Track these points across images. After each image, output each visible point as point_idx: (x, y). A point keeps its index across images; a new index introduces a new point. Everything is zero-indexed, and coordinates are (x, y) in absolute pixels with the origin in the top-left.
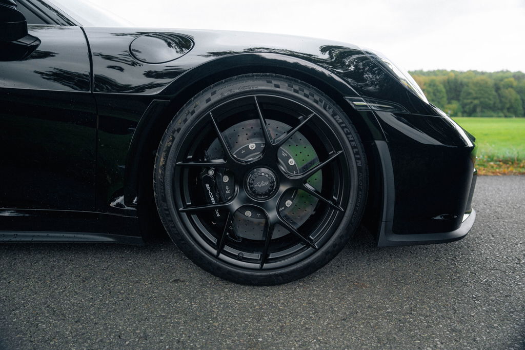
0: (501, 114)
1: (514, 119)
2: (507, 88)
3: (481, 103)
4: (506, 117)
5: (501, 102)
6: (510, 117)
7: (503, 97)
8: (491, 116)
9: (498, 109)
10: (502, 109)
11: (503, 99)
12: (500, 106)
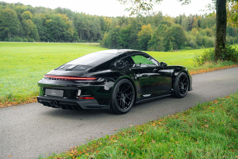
0: (26, 39)
1: (35, 43)
2: (27, 19)
3: (11, 30)
4: (29, 41)
5: (24, 29)
6: (31, 41)
7: (25, 26)
8: (19, 41)
9: (23, 35)
10: (25, 35)
11: (26, 28)
12: (23, 32)
